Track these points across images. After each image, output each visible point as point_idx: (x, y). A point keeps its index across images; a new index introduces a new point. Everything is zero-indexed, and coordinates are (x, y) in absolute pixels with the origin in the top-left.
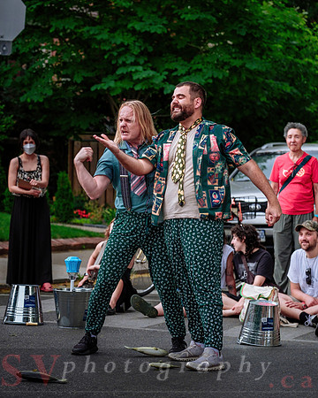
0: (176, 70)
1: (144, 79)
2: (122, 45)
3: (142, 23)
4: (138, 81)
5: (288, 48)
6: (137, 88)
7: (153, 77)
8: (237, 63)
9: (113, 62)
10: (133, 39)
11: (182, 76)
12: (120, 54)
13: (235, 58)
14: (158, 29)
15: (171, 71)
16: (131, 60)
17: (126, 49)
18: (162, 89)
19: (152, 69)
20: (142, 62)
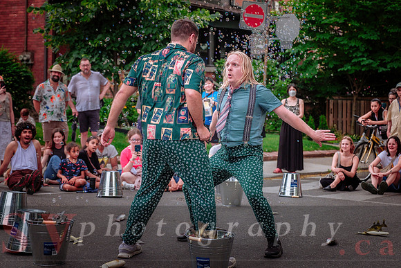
1: (367, 64)
2: (355, 46)
3: (366, 35)
4: (364, 66)
6: (363, 70)
9: (350, 56)
12: (353, 52)
16: (360, 54)
18: (377, 70)
19: (372, 59)
20: (366, 55)
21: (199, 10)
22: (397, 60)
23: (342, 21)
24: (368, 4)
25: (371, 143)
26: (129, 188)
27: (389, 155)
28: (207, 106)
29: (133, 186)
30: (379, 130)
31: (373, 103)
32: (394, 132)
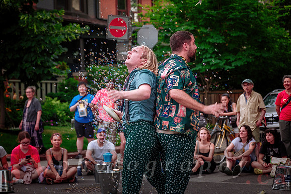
0: (230, 59)
1: (215, 64)
2: (204, 49)
3: (213, 39)
4: (213, 65)
5: (281, 46)
6: (212, 68)
7: (219, 63)
8: (258, 54)
9: (201, 57)
10: (209, 46)
11: (233, 61)
13: (257, 52)
15: (227, 60)
16: (209, 56)
17: (206, 51)
18: (224, 68)
19: (219, 59)
20: (214, 56)
21: (71, 24)
22: (240, 59)
23: (192, 28)
24: (213, 12)
25: (224, 131)
26: (18, 184)
27: (241, 141)
28: (82, 108)
29: (22, 181)
30: (230, 120)
31: (223, 98)
32: (242, 122)
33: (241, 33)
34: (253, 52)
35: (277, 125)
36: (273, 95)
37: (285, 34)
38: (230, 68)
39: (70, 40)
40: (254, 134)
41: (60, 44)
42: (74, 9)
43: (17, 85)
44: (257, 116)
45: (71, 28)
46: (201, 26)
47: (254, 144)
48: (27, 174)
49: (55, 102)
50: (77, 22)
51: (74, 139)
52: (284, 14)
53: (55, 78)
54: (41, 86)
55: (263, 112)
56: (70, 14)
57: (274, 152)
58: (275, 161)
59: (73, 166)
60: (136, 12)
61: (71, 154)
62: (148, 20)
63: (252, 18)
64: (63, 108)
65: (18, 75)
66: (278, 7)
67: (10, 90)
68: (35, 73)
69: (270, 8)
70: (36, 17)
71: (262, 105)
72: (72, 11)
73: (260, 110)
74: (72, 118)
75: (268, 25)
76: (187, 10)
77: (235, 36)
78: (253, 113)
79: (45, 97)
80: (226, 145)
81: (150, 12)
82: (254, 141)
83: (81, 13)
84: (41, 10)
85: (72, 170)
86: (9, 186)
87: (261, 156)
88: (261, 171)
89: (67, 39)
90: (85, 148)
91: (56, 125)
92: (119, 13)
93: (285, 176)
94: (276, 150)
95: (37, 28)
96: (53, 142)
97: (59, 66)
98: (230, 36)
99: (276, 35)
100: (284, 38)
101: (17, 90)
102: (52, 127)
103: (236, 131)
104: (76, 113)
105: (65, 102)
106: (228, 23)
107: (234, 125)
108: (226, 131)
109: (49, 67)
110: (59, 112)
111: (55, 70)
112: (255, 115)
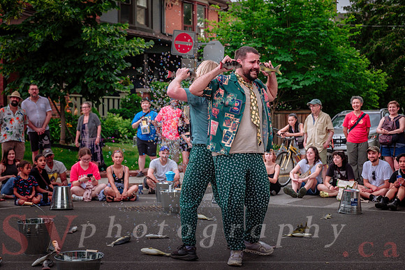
0: (298, 78)
5: (351, 67)
7: (287, 82)
8: (327, 74)
11: (301, 81)
14: (289, 59)
15: (295, 79)
18: (291, 88)
21: (135, 38)
22: (308, 78)
23: (260, 46)
24: (282, 30)
25: (290, 152)
26: (78, 201)
27: (308, 163)
28: (145, 125)
29: (82, 198)
30: (296, 141)
31: (290, 118)
32: (309, 143)
33: (310, 52)
34: (322, 72)
35: (344, 147)
36: (341, 116)
37: (356, 54)
38: (298, 87)
39: (134, 55)
40: (321, 156)
41: (124, 59)
42: (138, 23)
43: (79, 100)
44: (325, 138)
45: (135, 43)
46: (269, 43)
47: (321, 166)
48: (87, 191)
49: (117, 118)
50: (142, 37)
51: (136, 156)
52: (355, 34)
53: (117, 94)
54: (103, 102)
55: (331, 133)
56: (135, 28)
57: (341, 175)
58: (341, 184)
59: (134, 184)
60: (202, 28)
61: (132, 172)
62: (215, 35)
63: (321, 37)
64: (125, 125)
65: (80, 89)
66: (349, 25)
67: (71, 105)
68: (97, 88)
69: (341, 27)
70: (100, 30)
71: (330, 126)
72: (136, 25)
73: (328, 131)
74: (134, 135)
75: (337, 44)
76: (255, 27)
77: (303, 55)
78: (321, 134)
79: (106, 112)
80: (291, 166)
81: (217, 27)
82: (320, 163)
83: (145, 27)
84: (104, 24)
85: (134, 187)
86: (68, 203)
87: (328, 178)
88: (327, 194)
89: (131, 54)
90: (147, 166)
91: (118, 142)
92: (185, 28)
93: (352, 200)
94: (343, 173)
95: (100, 41)
96: (114, 159)
97: (122, 81)
98: (298, 54)
99: (346, 55)
100: (354, 58)
101: (79, 105)
102: (114, 144)
103: (303, 152)
104: (139, 130)
105: (127, 118)
106: (297, 41)
107: (301, 146)
108: (292, 152)
109: (112, 82)
110: (121, 128)
111: (117, 86)
112: (322, 136)
